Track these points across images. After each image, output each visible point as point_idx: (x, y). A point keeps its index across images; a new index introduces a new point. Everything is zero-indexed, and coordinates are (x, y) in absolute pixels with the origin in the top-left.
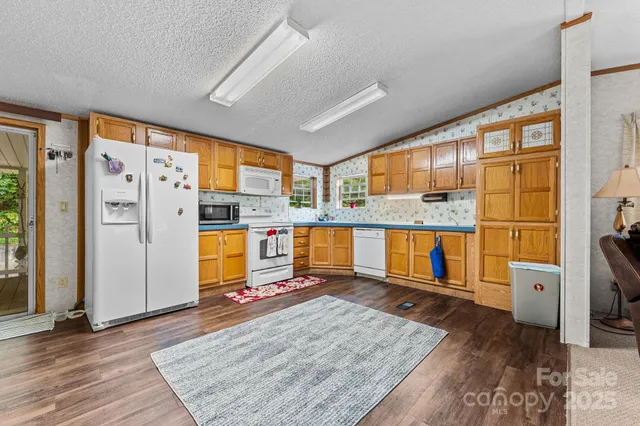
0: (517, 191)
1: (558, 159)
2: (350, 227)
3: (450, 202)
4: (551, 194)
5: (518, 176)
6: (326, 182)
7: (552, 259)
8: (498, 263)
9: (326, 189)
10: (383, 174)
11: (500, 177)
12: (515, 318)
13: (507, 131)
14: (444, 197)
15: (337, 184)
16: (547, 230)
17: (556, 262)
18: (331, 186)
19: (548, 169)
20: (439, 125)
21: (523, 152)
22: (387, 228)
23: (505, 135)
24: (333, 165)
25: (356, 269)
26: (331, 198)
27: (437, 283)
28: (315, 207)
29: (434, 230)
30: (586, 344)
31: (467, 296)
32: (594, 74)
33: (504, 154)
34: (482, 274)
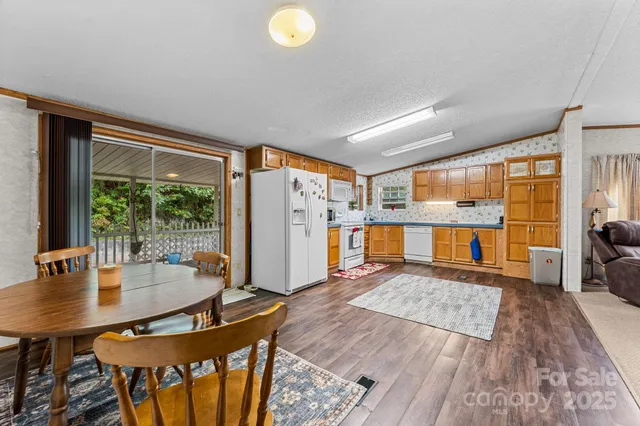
0: (532, 202)
1: (559, 183)
2: (402, 225)
3: (477, 208)
4: (554, 204)
5: (533, 192)
6: (369, 189)
7: (554, 244)
8: (519, 248)
9: (369, 195)
10: (425, 186)
11: (521, 193)
12: (535, 281)
13: (526, 164)
14: (473, 204)
15: (378, 192)
16: (551, 227)
17: (558, 245)
18: (374, 192)
19: (552, 188)
20: (469, 152)
21: (535, 177)
22: (433, 225)
23: (524, 165)
24: (375, 176)
25: (406, 257)
26: (373, 202)
27: (474, 263)
28: (361, 209)
29: (472, 227)
30: (579, 290)
31: (496, 271)
32: (584, 128)
33: (523, 178)
34: (509, 255)
